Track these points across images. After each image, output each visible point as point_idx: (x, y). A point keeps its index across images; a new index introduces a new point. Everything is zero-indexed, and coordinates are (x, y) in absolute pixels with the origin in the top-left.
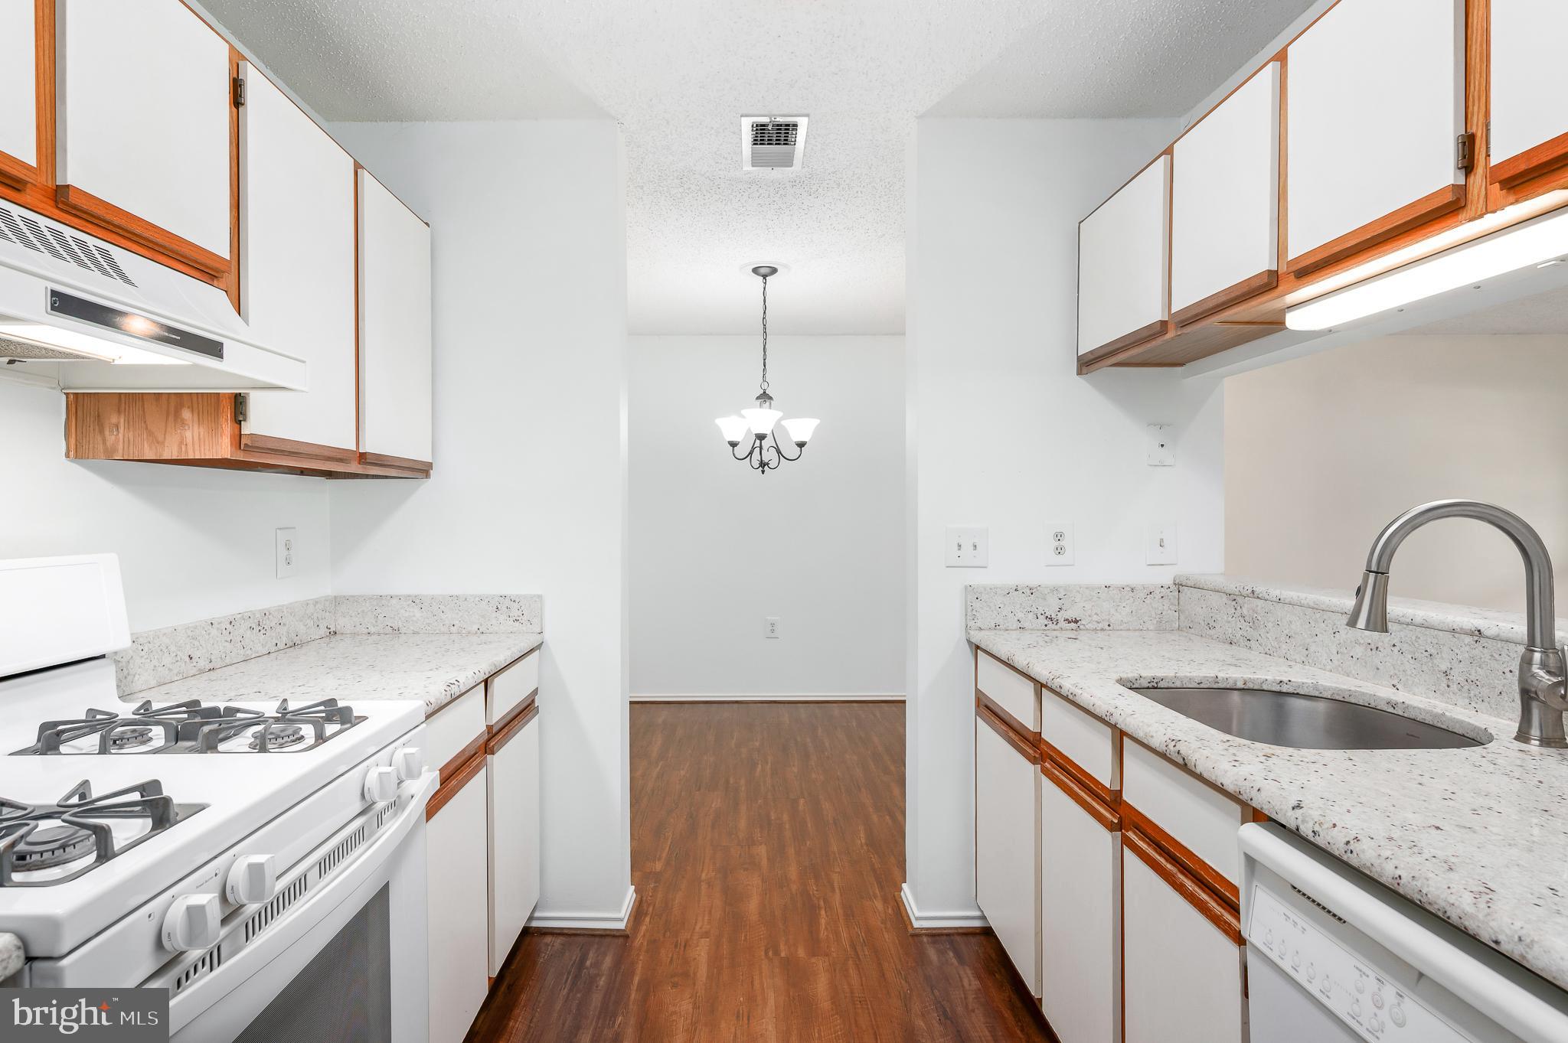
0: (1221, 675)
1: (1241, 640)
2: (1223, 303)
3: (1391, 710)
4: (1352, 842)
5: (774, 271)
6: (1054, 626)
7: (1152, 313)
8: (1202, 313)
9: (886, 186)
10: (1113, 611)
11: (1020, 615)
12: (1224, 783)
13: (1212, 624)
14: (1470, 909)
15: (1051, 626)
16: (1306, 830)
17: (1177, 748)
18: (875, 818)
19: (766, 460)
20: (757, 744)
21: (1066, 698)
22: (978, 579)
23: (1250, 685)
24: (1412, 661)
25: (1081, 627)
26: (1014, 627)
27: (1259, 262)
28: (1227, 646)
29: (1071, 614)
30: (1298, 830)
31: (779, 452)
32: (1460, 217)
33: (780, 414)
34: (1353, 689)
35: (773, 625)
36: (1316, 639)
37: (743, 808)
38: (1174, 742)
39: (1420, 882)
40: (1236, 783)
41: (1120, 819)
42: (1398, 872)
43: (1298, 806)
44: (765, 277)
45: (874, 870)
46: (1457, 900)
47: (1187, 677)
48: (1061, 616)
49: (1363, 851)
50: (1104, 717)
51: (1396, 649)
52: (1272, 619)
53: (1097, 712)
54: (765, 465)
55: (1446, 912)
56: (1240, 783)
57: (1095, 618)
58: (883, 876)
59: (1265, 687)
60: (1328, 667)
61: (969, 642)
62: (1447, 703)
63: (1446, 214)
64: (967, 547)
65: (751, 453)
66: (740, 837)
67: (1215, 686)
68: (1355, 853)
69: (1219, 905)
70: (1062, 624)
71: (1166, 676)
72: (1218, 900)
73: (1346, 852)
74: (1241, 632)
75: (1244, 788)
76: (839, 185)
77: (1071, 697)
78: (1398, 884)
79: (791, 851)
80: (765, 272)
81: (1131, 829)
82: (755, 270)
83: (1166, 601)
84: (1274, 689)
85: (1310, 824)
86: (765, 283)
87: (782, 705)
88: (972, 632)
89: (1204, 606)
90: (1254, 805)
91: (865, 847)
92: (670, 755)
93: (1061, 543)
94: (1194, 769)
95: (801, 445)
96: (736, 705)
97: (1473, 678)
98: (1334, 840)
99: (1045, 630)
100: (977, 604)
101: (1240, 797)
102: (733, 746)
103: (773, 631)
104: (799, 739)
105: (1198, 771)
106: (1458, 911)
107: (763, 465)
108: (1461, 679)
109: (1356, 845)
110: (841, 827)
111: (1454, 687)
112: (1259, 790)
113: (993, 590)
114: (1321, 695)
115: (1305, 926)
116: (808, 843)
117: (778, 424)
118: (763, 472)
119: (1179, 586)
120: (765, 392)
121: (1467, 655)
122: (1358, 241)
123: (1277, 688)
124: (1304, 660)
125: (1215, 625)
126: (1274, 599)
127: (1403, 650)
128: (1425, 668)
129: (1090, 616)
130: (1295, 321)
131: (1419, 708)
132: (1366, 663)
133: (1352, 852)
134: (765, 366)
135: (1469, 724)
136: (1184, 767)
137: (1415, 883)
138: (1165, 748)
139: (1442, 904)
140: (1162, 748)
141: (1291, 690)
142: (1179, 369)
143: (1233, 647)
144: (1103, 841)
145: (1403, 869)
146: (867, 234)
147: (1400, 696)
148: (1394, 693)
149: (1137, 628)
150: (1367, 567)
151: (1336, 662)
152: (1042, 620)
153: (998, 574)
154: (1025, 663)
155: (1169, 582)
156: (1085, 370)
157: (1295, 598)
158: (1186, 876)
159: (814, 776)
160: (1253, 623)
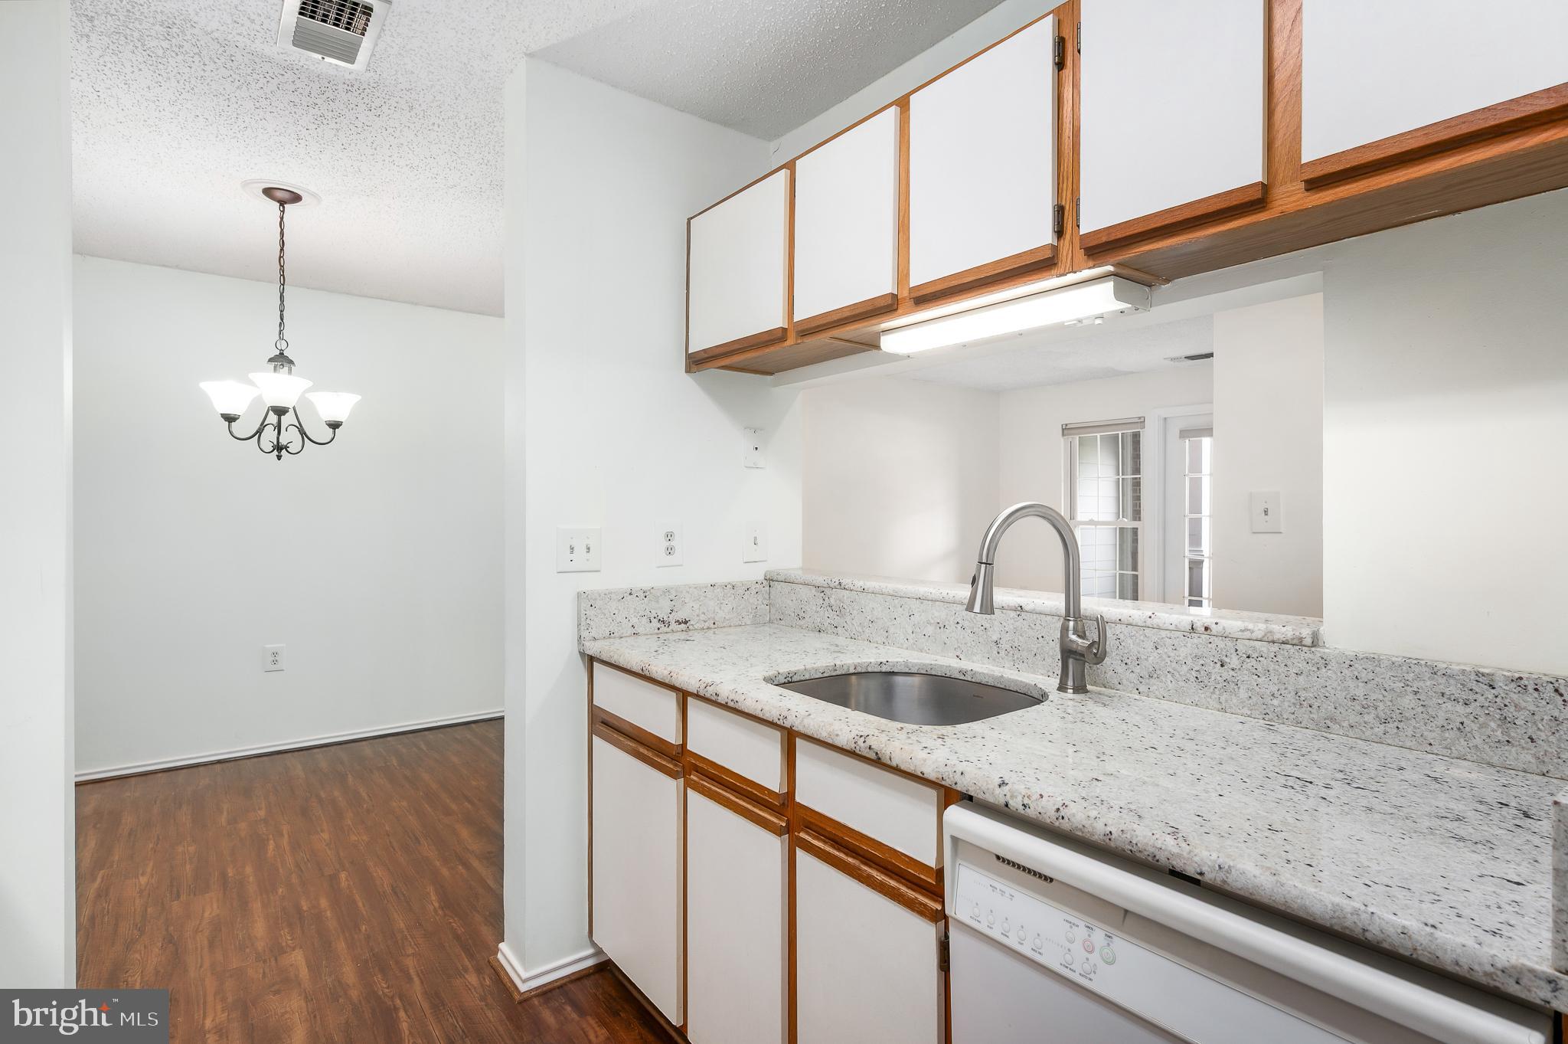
0: (838, 663)
1: (829, 628)
2: (846, 318)
3: (962, 677)
4: (1061, 809)
5: (296, 198)
6: (666, 629)
7: (772, 319)
8: (824, 325)
9: (471, 126)
10: (717, 608)
11: (634, 620)
12: (925, 771)
13: (802, 614)
14: (1175, 850)
15: (664, 629)
16: (1016, 804)
17: (868, 744)
18: (445, 872)
19: (283, 441)
20: (262, 813)
21: (725, 707)
22: (592, 584)
23: (859, 670)
24: (972, 635)
25: (691, 627)
26: (629, 633)
27: (882, 285)
28: (817, 633)
29: (681, 616)
30: (1007, 805)
31: (303, 433)
32: (1053, 272)
33: (306, 384)
34: (933, 662)
35: (275, 654)
36: (895, 622)
37: (257, 906)
38: (863, 739)
39: (1129, 834)
40: (938, 770)
41: (788, 822)
42: (1109, 829)
43: (1003, 784)
44: (282, 203)
45: (457, 937)
46: (1163, 844)
47: (813, 668)
48: (673, 618)
49: (1074, 815)
50: (776, 720)
51: (959, 626)
52: (856, 607)
53: (767, 716)
54: (282, 449)
55: (1155, 856)
56: (941, 770)
57: (703, 617)
58: (470, 941)
59: (870, 670)
60: (905, 646)
61: (582, 654)
62: (997, 666)
63: (1042, 268)
64: (580, 549)
65: (259, 432)
66: (260, 948)
67: (834, 674)
68: (1066, 818)
69: (908, 888)
70: (674, 626)
71: (799, 670)
72: (908, 883)
73: (1057, 819)
74: (829, 620)
75: (947, 774)
76: (411, 108)
77: (731, 704)
78: (1110, 839)
79: (341, 946)
80: (285, 198)
81: (802, 830)
82: (268, 192)
83: (760, 597)
84: (876, 670)
85: (1020, 798)
86: (283, 211)
87: (290, 754)
88: (587, 644)
89: (794, 599)
90: (959, 789)
91: (440, 912)
92: (117, 858)
93: (672, 543)
94: (889, 762)
95: (335, 426)
96: (218, 766)
97: (1016, 644)
98: (1044, 808)
99: (657, 634)
100: (591, 612)
101: (943, 783)
102: (224, 824)
103: (275, 662)
104: (323, 795)
105: (894, 764)
106: (1166, 853)
107: (279, 448)
108: (1008, 647)
109: (1066, 810)
110: (404, 895)
111: (1003, 653)
112: (962, 773)
113: (608, 595)
114: (910, 671)
115: (1013, 892)
116: (363, 928)
117: (302, 398)
118: (279, 457)
119: (770, 580)
120: (282, 354)
121: (1011, 627)
122: (974, 278)
123: (877, 669)
124: (885, 641)
125: (804, 615)
126: (859, 589)
127: (965, 626)
128: (981, 640)
129: (698, 616)
130: (888, 343)
131: (983, 673)
132: (935, 639)
133: (1063, 818)
134: (282, 319)
135: (1021, 682)
136: (877, 762)
137: (1125, 835)
138: (853, 746)
139: (1152, 850)
140: (850, 746)
141: (889, 670)
142: (769, 378)
143: (822, 634)
144: (770, 847)
145: (1112, 825)
146: (435, 181)
147: (966, 665)
148: (957, 663)
149: (737, 624)
150: (979, 559)
151: (910, 640)
152: (655, 624)
153: (614, 578)
154: (666, 672)
155: (761, 578)
156: (694, 368)
157: (877, 587)
158: (870, 867)
159: (354, 838)
160: (840, 611)
